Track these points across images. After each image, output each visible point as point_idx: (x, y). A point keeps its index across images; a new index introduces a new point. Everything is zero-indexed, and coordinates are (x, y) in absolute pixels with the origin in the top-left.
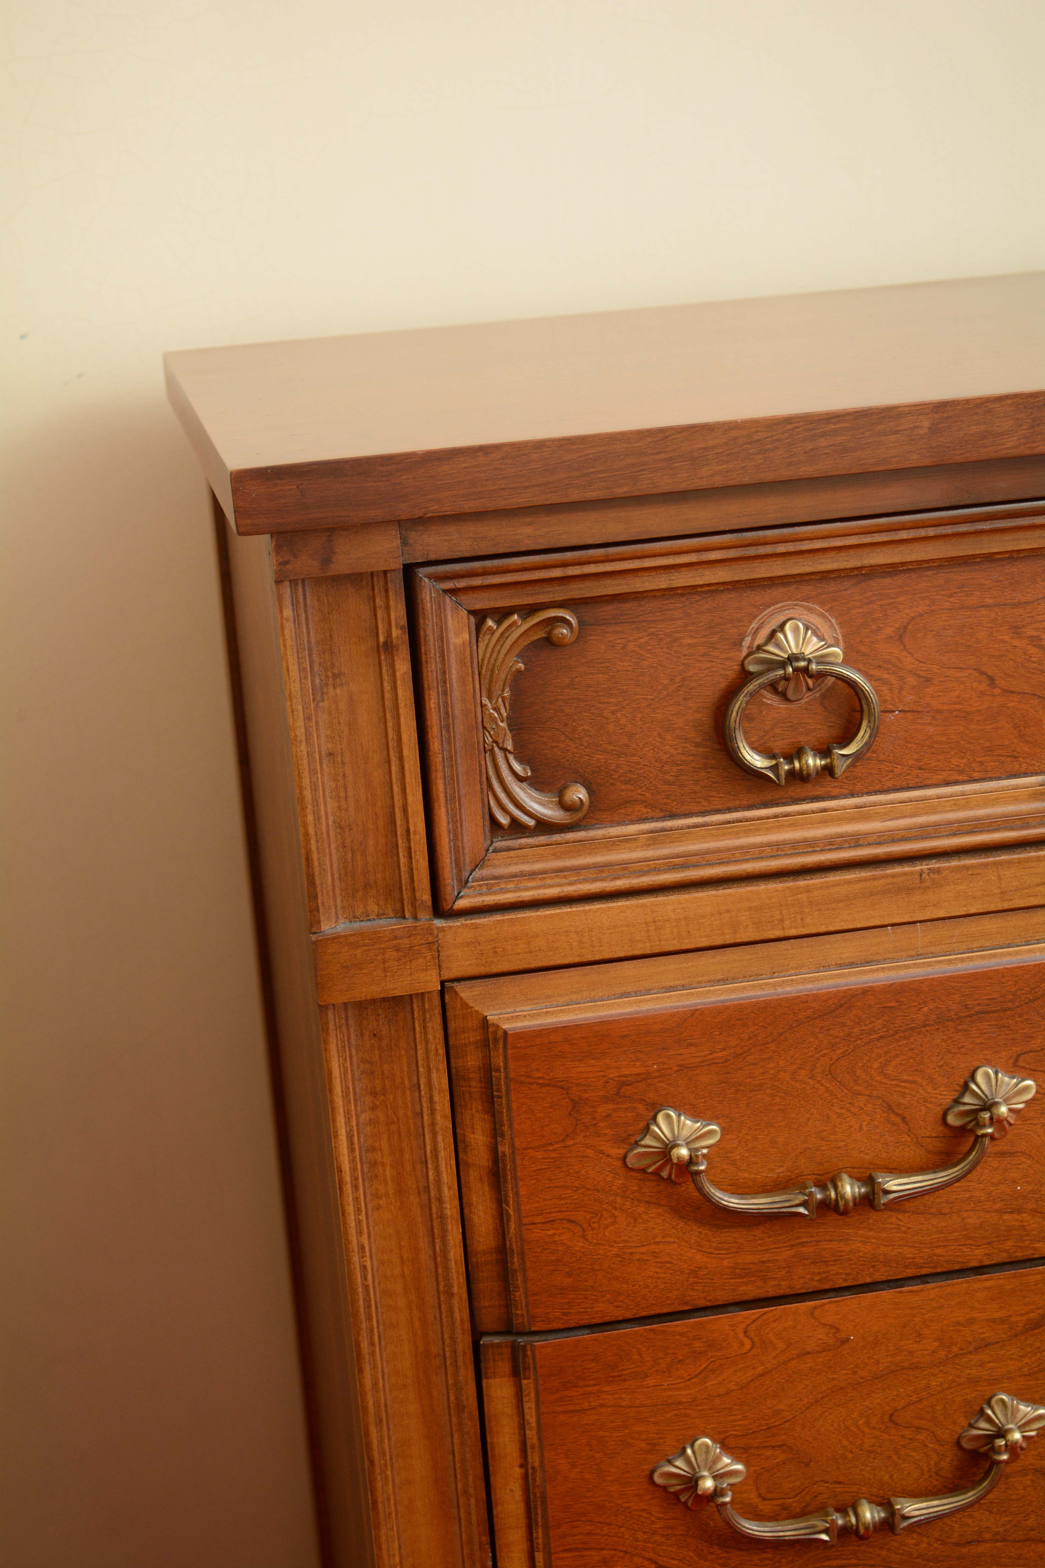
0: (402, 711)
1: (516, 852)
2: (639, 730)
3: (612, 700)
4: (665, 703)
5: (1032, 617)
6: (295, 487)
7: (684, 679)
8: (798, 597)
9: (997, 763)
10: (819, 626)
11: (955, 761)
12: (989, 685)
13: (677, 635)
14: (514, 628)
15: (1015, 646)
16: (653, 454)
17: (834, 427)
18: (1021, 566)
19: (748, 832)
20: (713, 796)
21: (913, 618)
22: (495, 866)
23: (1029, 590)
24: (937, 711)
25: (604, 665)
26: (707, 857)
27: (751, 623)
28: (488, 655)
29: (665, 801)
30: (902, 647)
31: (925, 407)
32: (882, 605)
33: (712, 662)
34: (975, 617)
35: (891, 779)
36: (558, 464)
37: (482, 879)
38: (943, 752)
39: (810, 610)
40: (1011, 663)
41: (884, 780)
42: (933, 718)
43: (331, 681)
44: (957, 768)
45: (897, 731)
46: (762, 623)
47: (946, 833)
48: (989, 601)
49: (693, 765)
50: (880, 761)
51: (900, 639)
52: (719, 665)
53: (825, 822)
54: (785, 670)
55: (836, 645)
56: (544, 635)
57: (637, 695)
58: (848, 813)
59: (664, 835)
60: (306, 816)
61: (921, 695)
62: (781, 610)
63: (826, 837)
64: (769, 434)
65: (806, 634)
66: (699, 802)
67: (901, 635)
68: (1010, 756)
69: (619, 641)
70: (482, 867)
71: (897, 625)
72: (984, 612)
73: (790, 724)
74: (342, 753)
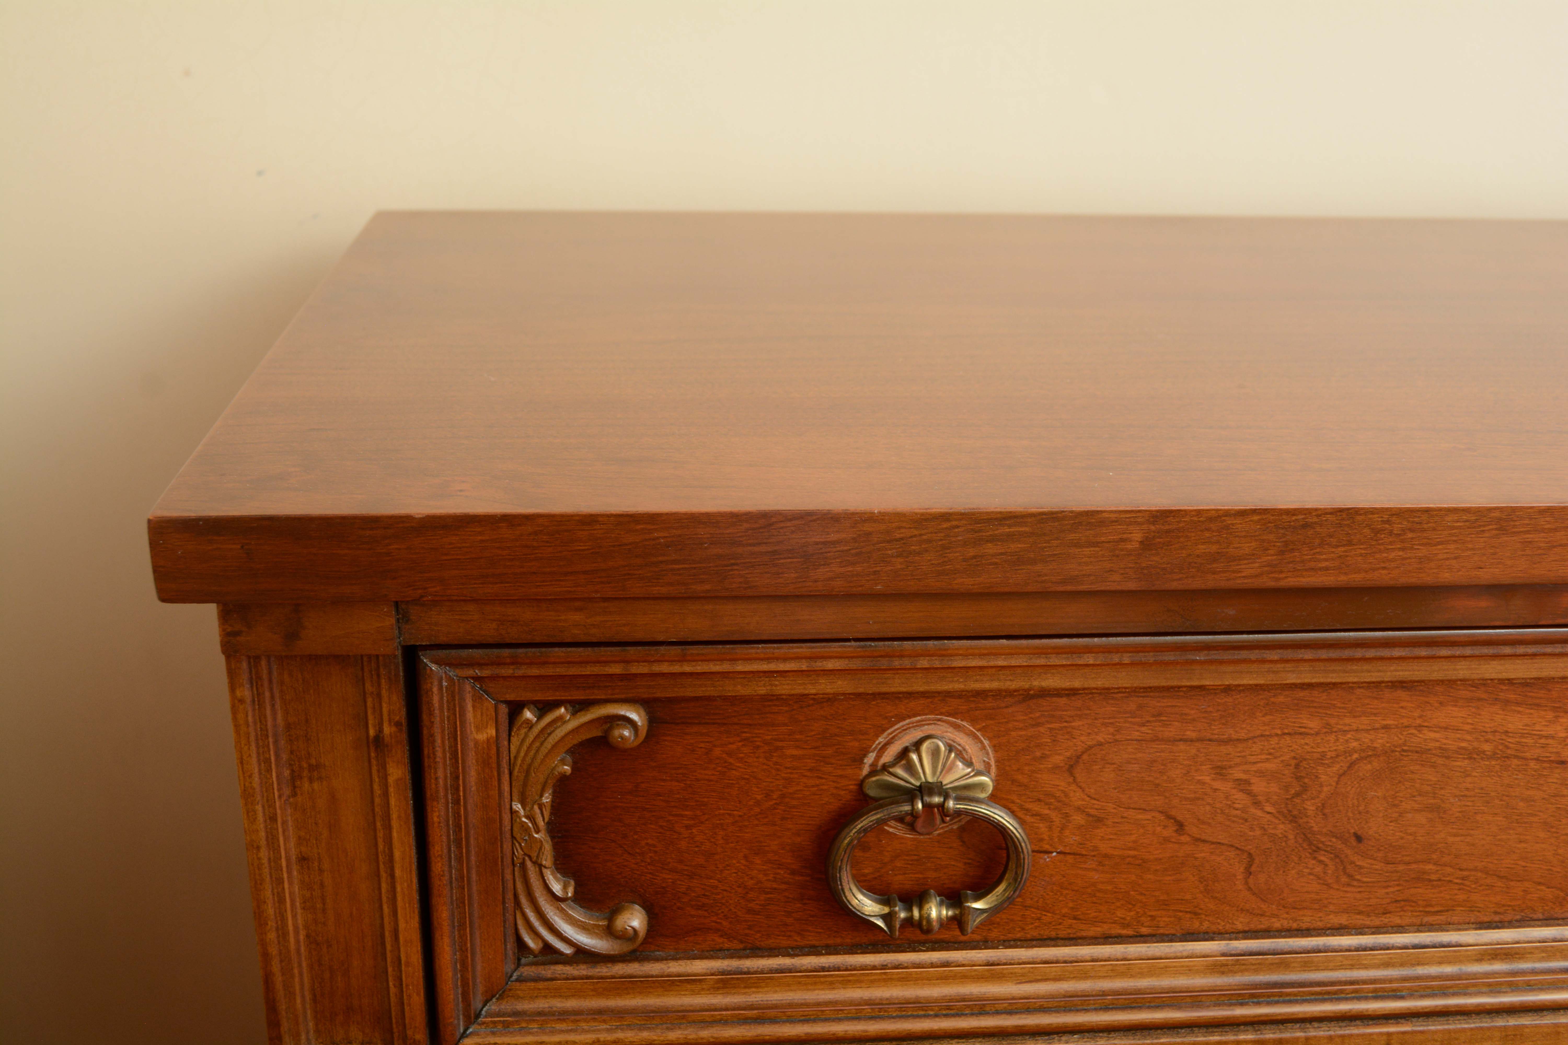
0: (395, 824)
1: (546, 983)
2: (719, 850)
3: (686, 813)
4: (756, 822)
5: (1244, 757)
6: (239, 547)
7: (783, 796)
8: (943, 710)
9: (1172, 919)
10: (967, 747)
11: (1119, 913)
12: (1176, 831)
13: (780, 744)
14: (559, 724)
15: (1217, 789)
16: (750, 545)
17: (1007, 530)
18: (1238, 696)
19: (846, 983)
20: (809, 931)
21: (1091, 747)
22: (518, 998)
23: (1244, 726)
24: (1106, 856)
25: (680, 771)
26: (789, 1012)
27: (878, 736)
28: (522, 754)
29: (747, 931)
30: (1071, 780)
31: (1138, 514)
32: (1051, 729)
33: (822, 778)
34: (1171, 752)
35: (1036, 927)
36: (614, 546)
37: (498, 1014)
38: (1107, 902)
39: (957, 727)
40: (1208, 808)
41: (1027, 928)
42: (1100, 863)
43: (305, 773)
44: (1122, 921)
45: (1052, 875)
46: (893, 738)
47: (1096, 1006)
48: (1190, 734)
49: (787, 894)
50: (1026, 906)
51: (1071, 769)
52: (831, 783)
53: (945, 979)
54: (913, 805)
55: (986, 771)
56: (600, 734)
57: (720, 809)
58: (975, 970)
59: (738, 979)
60: (265, 934)
61: (1088, 836)
62: (919, 725)
63: (943, 999)
64: (916, 532)
65: (948, 757)
66: (790, 936)
67: (1072, 766)
68: (1190, 912)
69: (702, 745)
70: (501, 998)
71: (1068, 754)
72: (1182, 746)
73: (916, 857)
74: (319, 858)
